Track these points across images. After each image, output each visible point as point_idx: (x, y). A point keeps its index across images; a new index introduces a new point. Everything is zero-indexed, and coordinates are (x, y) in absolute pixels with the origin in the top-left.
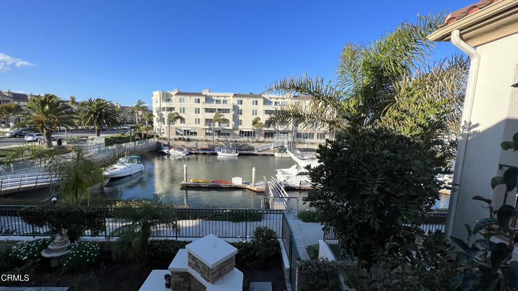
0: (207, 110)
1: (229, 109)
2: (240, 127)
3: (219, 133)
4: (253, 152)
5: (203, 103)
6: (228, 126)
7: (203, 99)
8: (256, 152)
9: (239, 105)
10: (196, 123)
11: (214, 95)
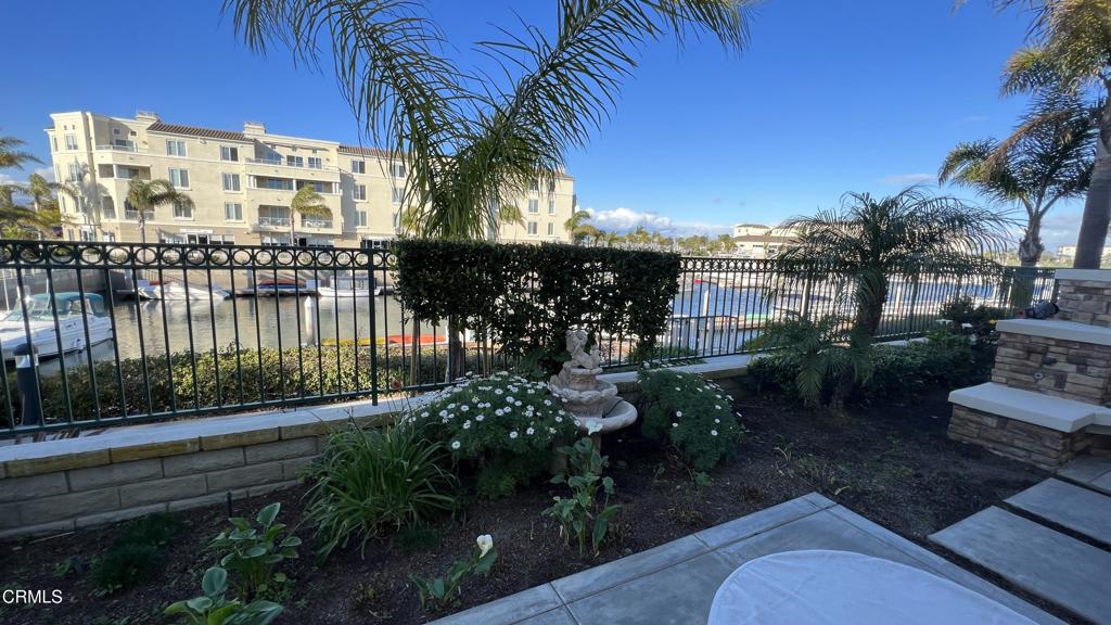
0: (262, 181)
1: (330, 183)
2: (360, 230)
5: (249, 160)
6: (328, 225)
7: (246, 151)
9: (357, 176)
10: (229, 217)
11: (282, 142)
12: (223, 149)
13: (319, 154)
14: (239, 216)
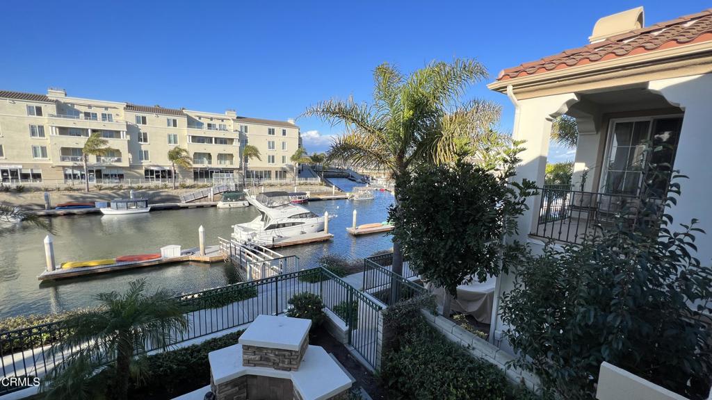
0: (63, 131)
1: (119, 132)
2: (145, 163)
3: (99, 174)
4: (178, 204)
5: (53, 116)
6: (119, 160)
7: (49, 109)
8: (183, 204)
9: (140, 126)
10: (36, 155)
11: (80, 103)
12: (29, 107)
13: (109, 111)
14: (44, 155)
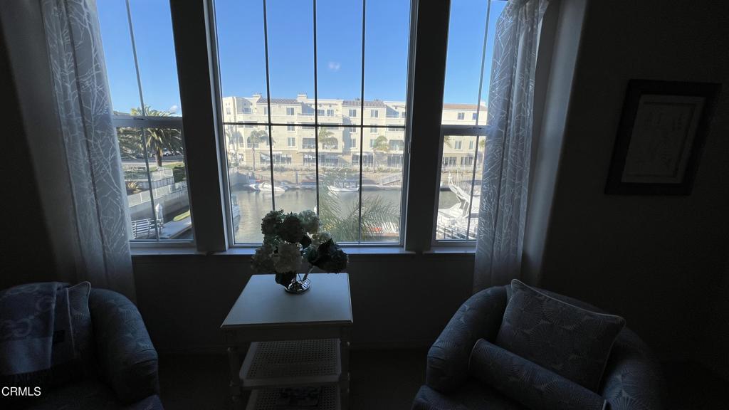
2: (353, 150)
3: (323, 159)
4: (377, 186)
5: (299, 114)
6: (336, 148)
7: (298, 109)
8: (380, 186)
9: (351, 118)
10: (289, 145)
12: (288, 109)
13: (333, 108)
14: (294, 145)
